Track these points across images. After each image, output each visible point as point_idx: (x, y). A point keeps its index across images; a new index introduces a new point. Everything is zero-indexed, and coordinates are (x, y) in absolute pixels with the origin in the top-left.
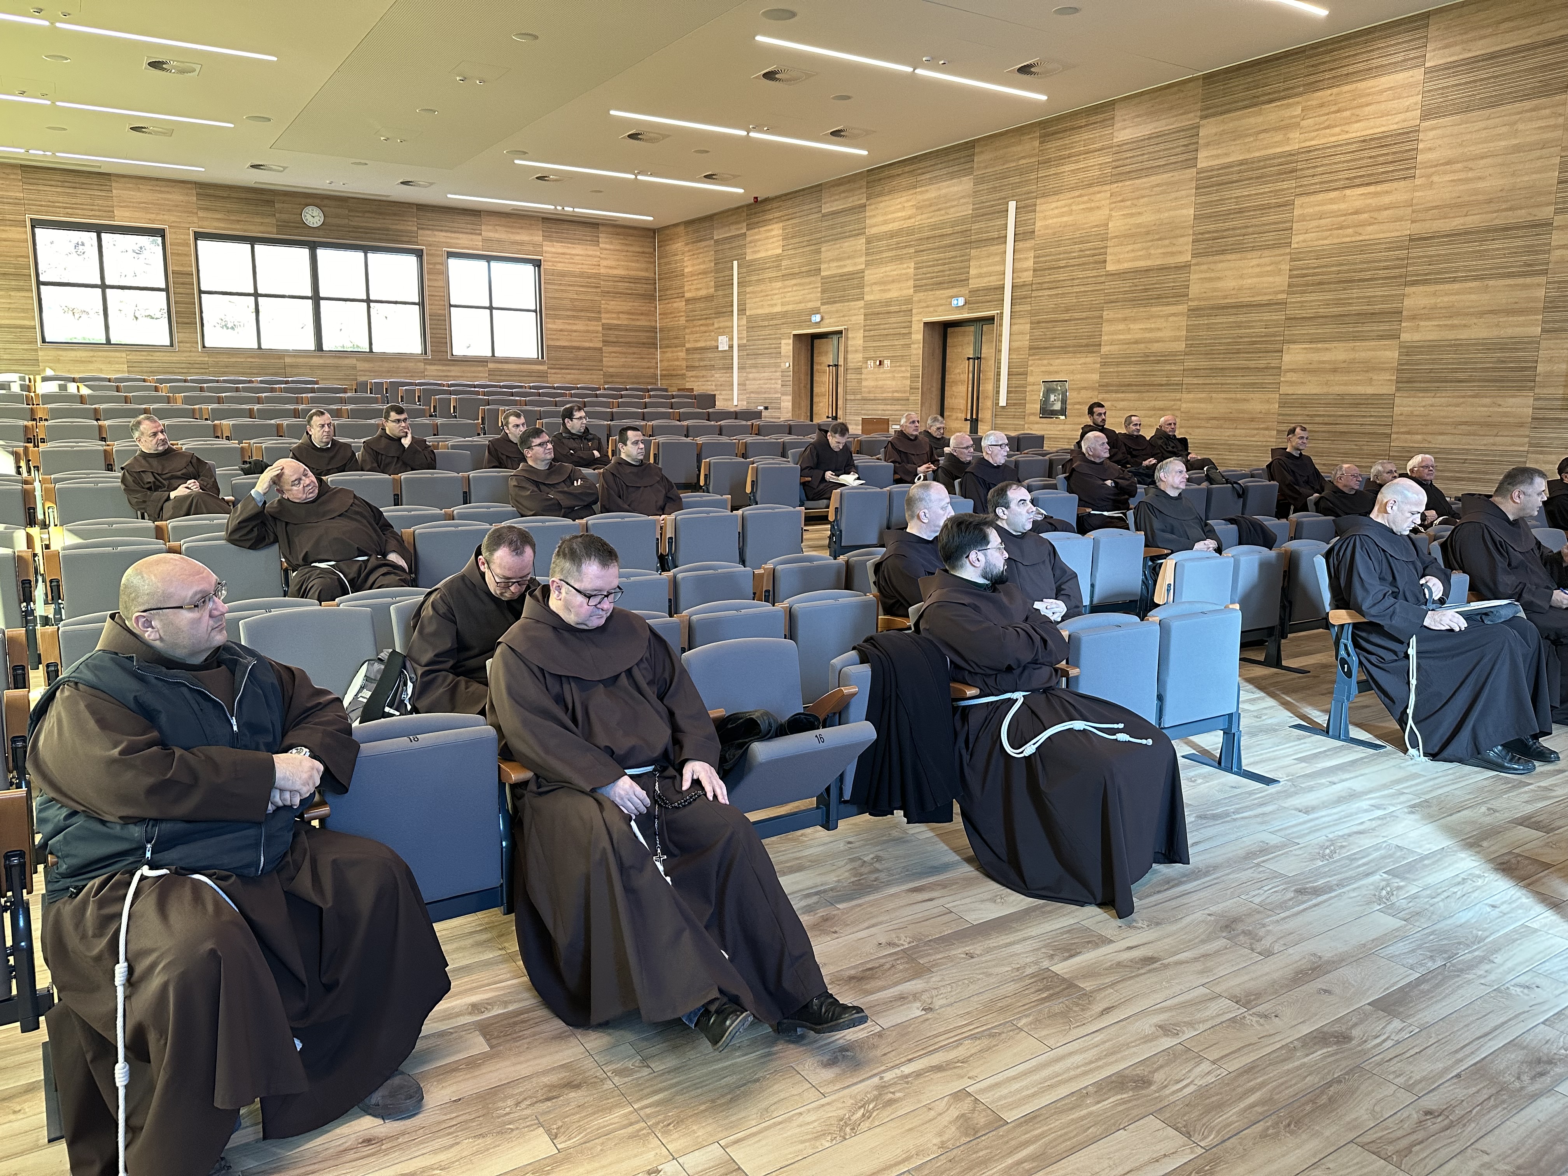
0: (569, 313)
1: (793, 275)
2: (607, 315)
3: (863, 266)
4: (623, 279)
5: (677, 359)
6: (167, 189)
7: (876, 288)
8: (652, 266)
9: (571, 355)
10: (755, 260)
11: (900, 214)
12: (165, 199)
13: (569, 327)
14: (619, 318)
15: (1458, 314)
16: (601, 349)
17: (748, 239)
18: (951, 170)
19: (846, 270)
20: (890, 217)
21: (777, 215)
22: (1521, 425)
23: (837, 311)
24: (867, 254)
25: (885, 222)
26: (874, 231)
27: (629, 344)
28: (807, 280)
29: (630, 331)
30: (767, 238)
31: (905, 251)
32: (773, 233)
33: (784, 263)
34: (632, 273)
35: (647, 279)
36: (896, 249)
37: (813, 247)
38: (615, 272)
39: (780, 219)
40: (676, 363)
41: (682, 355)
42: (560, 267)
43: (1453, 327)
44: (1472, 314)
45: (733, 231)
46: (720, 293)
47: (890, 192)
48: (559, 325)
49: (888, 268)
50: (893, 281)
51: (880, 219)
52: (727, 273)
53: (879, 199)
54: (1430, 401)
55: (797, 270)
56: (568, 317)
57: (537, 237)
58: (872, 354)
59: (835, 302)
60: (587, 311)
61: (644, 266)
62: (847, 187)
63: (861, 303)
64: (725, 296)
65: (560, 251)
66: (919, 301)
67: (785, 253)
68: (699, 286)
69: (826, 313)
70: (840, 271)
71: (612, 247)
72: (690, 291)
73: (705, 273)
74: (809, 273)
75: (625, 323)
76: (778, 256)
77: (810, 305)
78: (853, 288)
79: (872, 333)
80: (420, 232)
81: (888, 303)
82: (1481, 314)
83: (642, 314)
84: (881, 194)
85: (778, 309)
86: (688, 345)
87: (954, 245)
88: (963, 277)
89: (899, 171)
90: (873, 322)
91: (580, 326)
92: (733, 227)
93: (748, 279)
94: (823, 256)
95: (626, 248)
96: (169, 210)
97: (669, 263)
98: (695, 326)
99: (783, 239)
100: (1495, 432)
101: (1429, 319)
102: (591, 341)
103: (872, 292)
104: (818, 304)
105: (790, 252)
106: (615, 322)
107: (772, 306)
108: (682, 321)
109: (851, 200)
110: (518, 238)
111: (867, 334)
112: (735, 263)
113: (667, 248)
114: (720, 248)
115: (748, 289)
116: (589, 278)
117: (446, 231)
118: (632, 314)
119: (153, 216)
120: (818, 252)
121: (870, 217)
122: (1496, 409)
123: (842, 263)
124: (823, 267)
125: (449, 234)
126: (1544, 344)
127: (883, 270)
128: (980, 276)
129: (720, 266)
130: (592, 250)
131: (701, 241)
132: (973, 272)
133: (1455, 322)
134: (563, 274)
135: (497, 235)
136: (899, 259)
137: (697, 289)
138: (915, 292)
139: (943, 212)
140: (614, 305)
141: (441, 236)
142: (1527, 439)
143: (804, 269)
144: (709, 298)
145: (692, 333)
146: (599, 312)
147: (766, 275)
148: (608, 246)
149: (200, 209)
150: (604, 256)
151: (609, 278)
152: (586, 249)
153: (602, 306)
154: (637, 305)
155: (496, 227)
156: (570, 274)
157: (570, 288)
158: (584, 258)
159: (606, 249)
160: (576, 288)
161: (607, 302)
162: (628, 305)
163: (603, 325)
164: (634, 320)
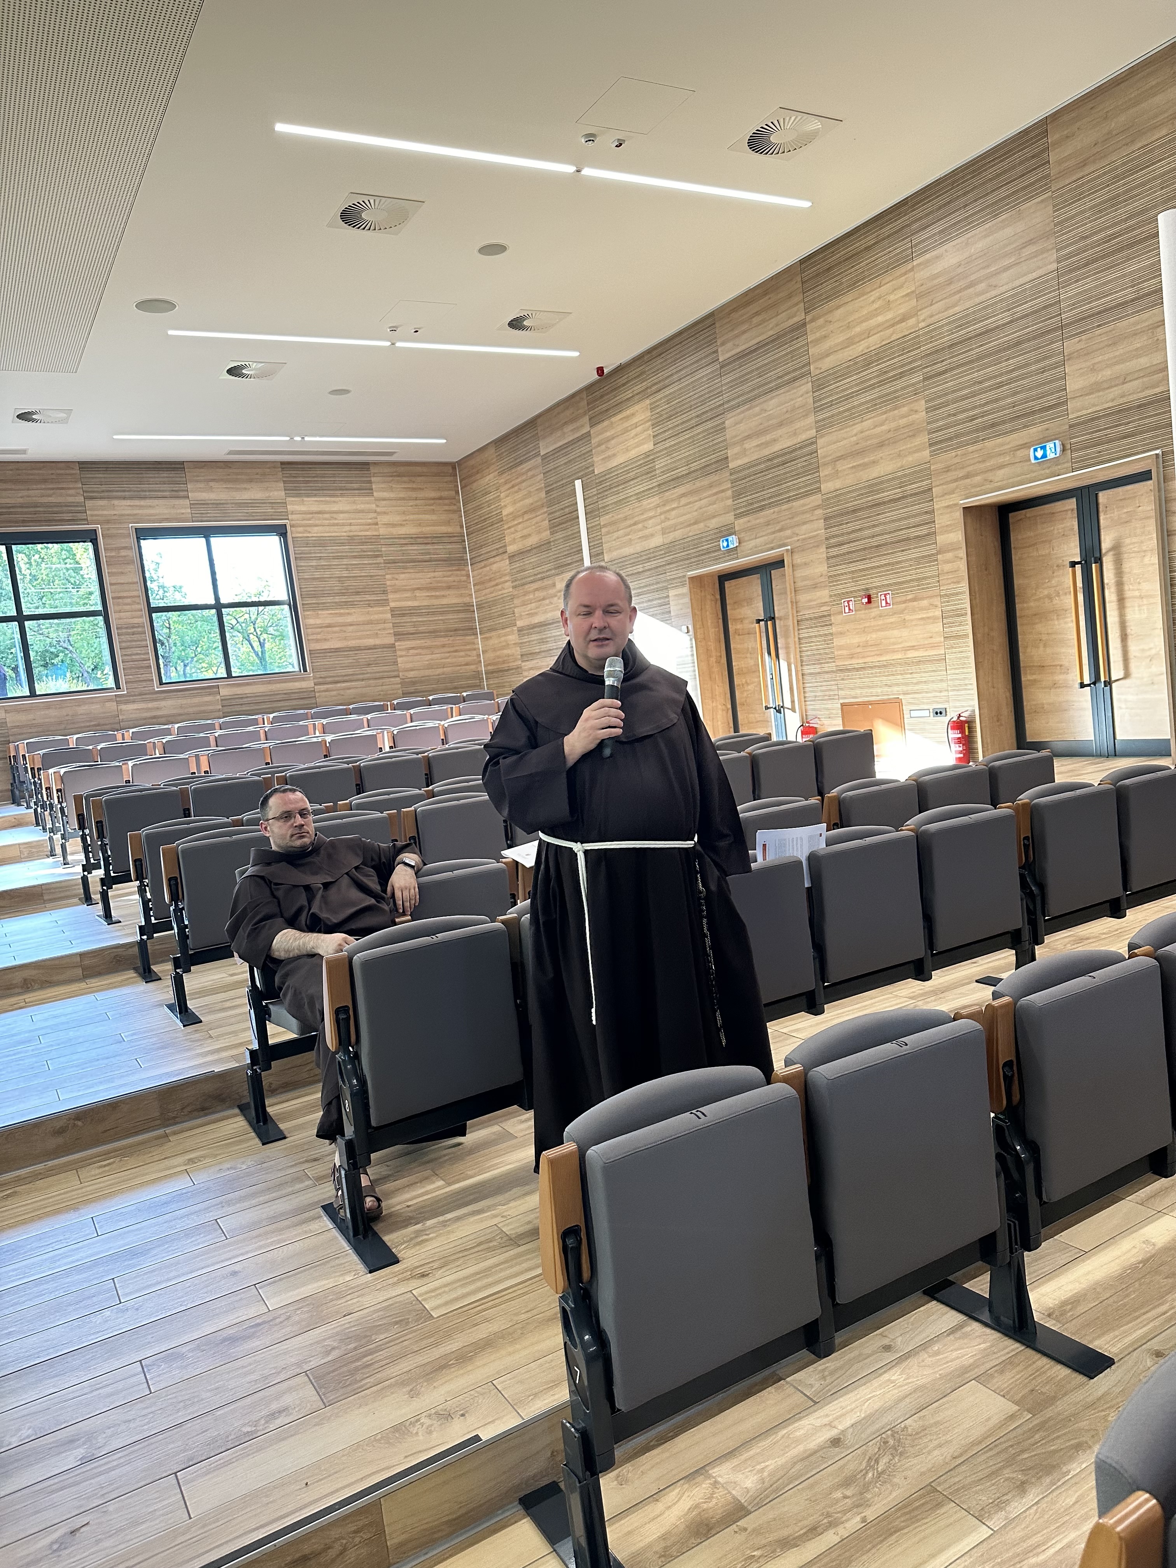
0: (337, 599)
1: (677, 480)
2: (397, 596)
3: (813, 433)
4: (414, 540)
5: (507, 646)
7: (843, 466)
8: (455, 516)
9: (347, 661)
10: (610, 471)
11: (880, 319)
13: (340, 620)
14: (415, 598)
16: (392, 646)
17: (594, 441)
18: (991, 199)
19: (777, 447)
20: (858, 329)
21: (638, 388)
23: (768, 524)
24: (817, 410)
25: (850, 342)
26: (827, 363)
27: (434, 634)
28: (706, 481)
29: (433, 613)
30: (626, 430)
31: (899, 384)
32: (635, 420)
33: (658, 464)
34: (427, 530)
35: (450, 536)
36: (881, 383)
37: (709, 424)
38: (402, 531)
39: (644, 394)
40: (506, 652)
41: (513, 638)
42: (319, 532)
45: (569, 435)
46: (559, 535)
47: (853, 285)
48: (325, 617)
49: (867, 424)
50: (881, 445)
51: (841, 338)
52: (566, 503)
53: (832, 304)
55: (683, 470)
56: (339, 605)
57: (277, 492)
58: (851, 587)
59: (762, 508)
60: (365, 592)
61: (444, 517)
62: (763, 302)
63: (816, 499)
64: (567, 539)
65: (315, 508)
66: (947, 469)
67: (660, 447)
68: (525, 532)
69: (745, 530)
70: (767, 452)
71: (392, 495)
72: (514, 541)
73: (532, 510)
74: (705, 471)
75: (425, 603)
76: (647, 455)
77: (714, 523)
78: (798, 475)
79: (845, 548)
80: (89, 503)
81: (874, 487)
83: (449, 588)
84: (836, 294)
85: (657, 541)
86: (520, 623)
87: (1019, 343)
88: (1051, 400)
89: (870, 240)
90: (845, 528)
91: (357, 615)
92: (568, 429)
93: (601, 504)
94: (729, 434)
95: (414, 494)
97: (479, 507)
98: (526, 593)
99: (654, 426)
102: (376, 636)
103: (836, 474)
104: (730, 518)
105: (668, 444)
106: (411, 603)
107: (646, 537)
108: (508, 588)
109: (774, 321)
110: (248, 497)
111: (834, 551)
112: (578, 484)
113: (475, 485)
114: (551, 466)
115: (603, 520)
116: (363, 543)
117: (131, 498)
118: (434, 588)
120: (721, 428)
121: (817, 341)
123: (768, 437)
124: (730, 453)
125: (139, 502)
127: (858, 428)
128: (1095, 388)
129: (554, 494)
130: (363, 503)
131: (521, 463)
132: (1073, 385)
134: (324, 543)
135: (211, 496)
136: (891, 400)
137: (524, 537)
138: (933, 454)
139: (982, 286)
140: (404, 578)
141: (123, 507)
143: (694, 466)
144: (543, 547)
145: (524, 604)
146: (385, 592)
147: (631, 492)
148: (385, 495)
150: (383, 509)
151: (393, 540)
152: (354, 502)
153: (388, 583)
154: (440, 575)
155: (212, 484)
156: (335, 541)
157: (336, 562)
158: (352, 515)
159: (384, 499)
160: (345, 561)
161: (396, 576)
162: (425, 577)
163: (392, 610)
164: (437, 597)
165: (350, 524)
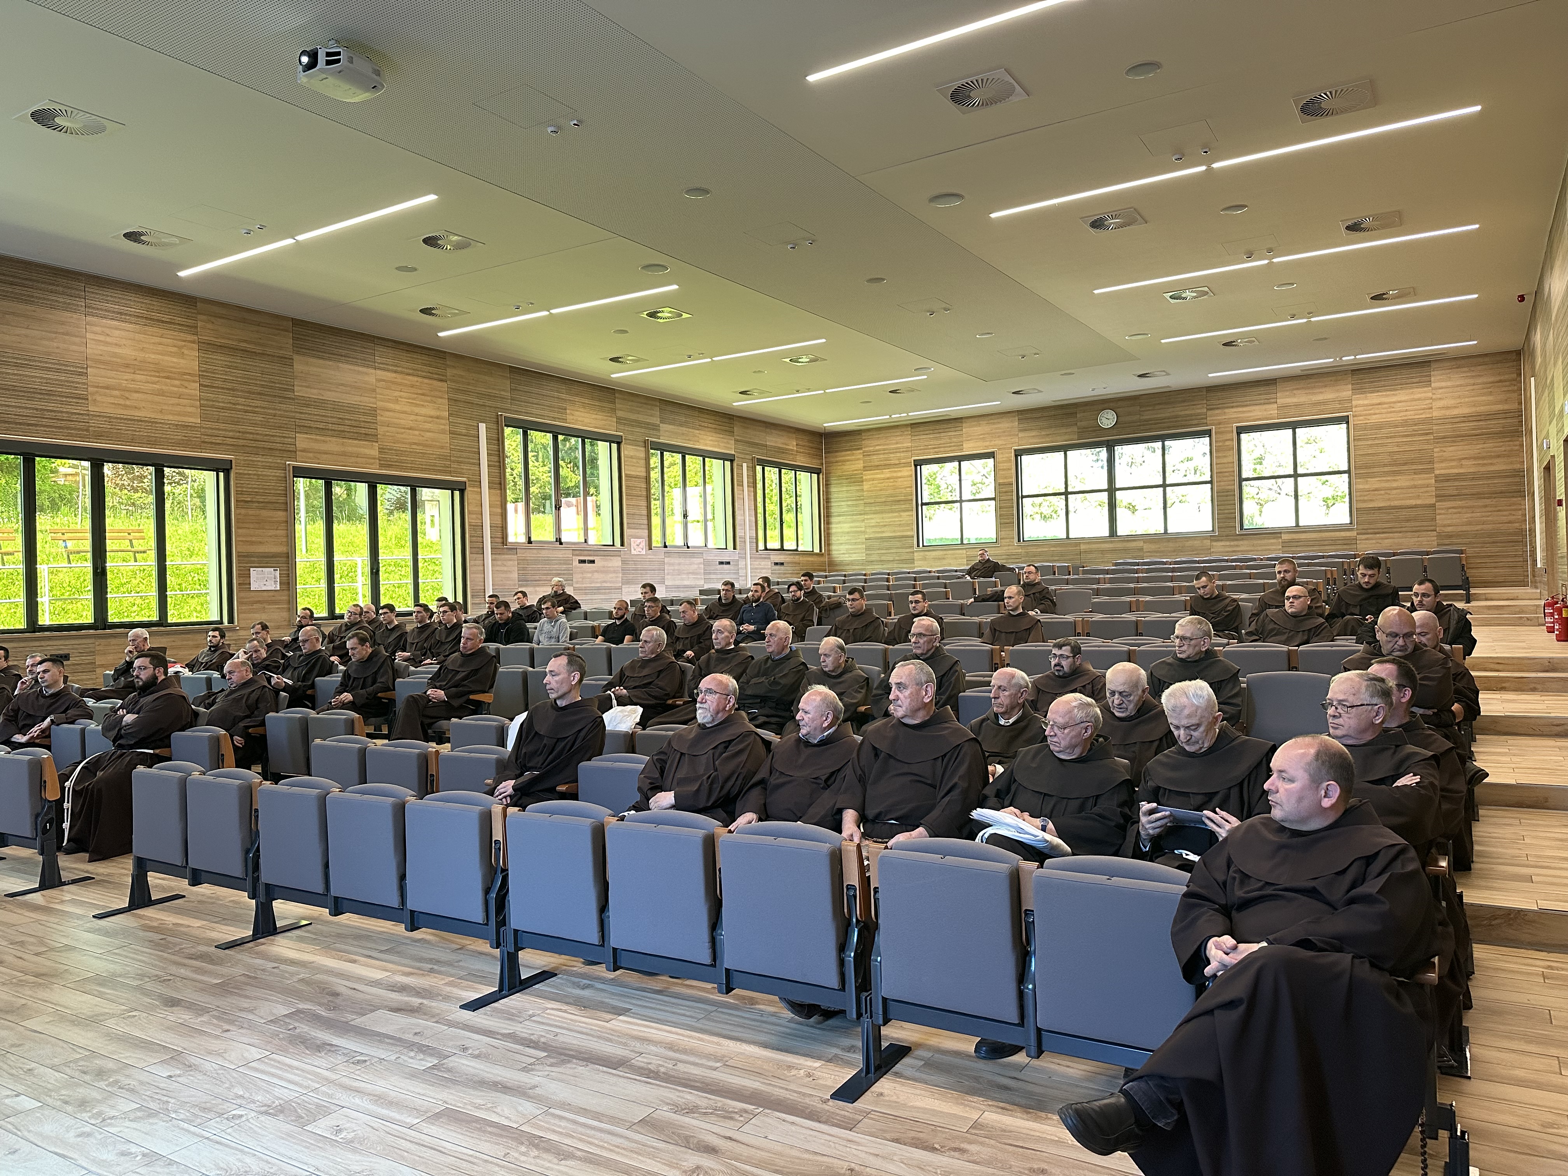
0: (1386, 469)
2: (1443, 465)
4: (1466, 418)
6: (999, 420)
8: (1515, 395)
9: (1390, 517)
12: (996, 429)
13: (1386, 485)
14: (1461, 466)
16: (1434, 506)
27: (1478, 496)
29: (1479, 479)
34: (1484, 408)
35: (1505, 412)
38: (1455, 412)
42: (1374, 419)
48: (1374, 483)
56: (1387, 474)
57: (1345, 391)
60: (1412, 463)
61: (1503, 396)
65: (1376, 401)
71: (1449, 384)
75: (1472, 470)
80: (1208, 413)
83: (1499, 456)
91: (1403, 481)
95: (1472, 381)
96: (999, 437)
102: (1418, 497)
106: (1456, 471)
110: (1320, 397)
116: (1416, 425)
117: (1237, 406)
118: (1483, 458)
119: (988, 443)
125: (1240, 409)
130: (1420, 393)
134: (1379, 427)
135: (1295, 400)
140: (1451, 451)
141: (1232, 412)
146: (1431, 462)
148: (1443, 384)
149: (1020, 431)
150: (1439, 396)
151: (1443, 421)
152: (1412, 393)
153: (1435, 455)
154: (1490, 446)
155: (1295, 392)
156: (1389, 425)
157: (1389, 441)
158: (1409, 404)
159: (1442, 388)
160: (1397, 440)
161: (1444, 449)
162: (1476, 448)
163: (1436, 476)
164: (1484, 465)
165: (1406, 411)
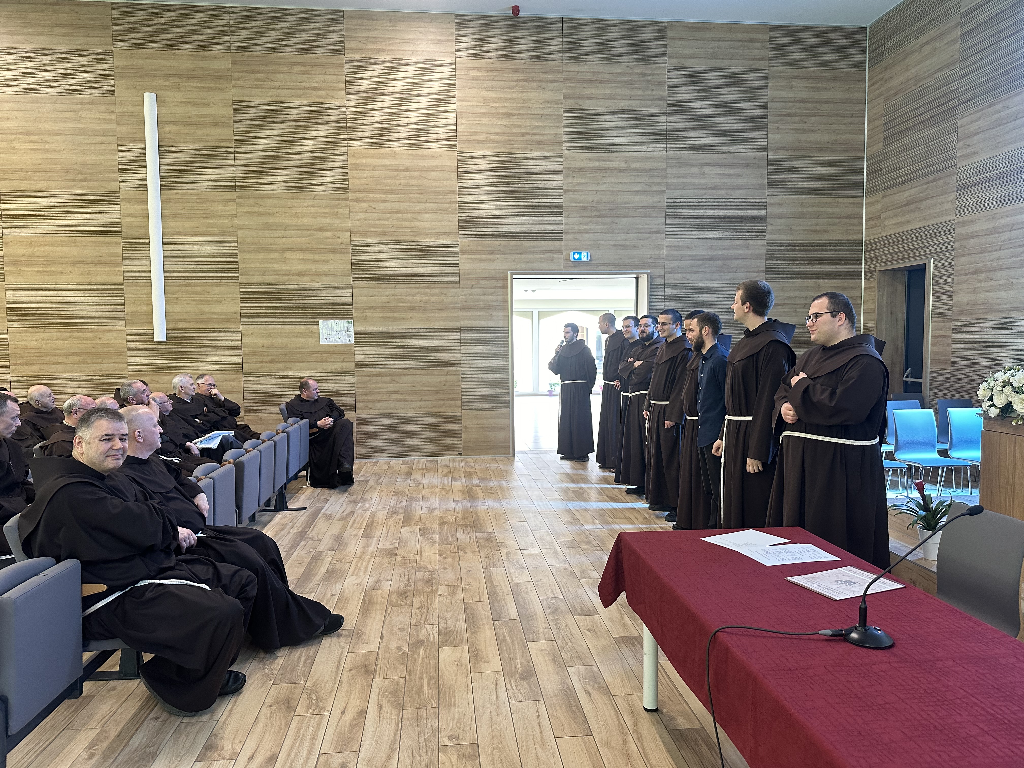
15: (54, 263)
22: (120, 354)
43: (51, 273)
44: (66, 263)
54: (41, 336)
82: (74, 263)
100: (100, 361)
101: (28, 265)
122: (99, 342)
126: (127, 290)
133: (53, 269)
142: (126, 365)
